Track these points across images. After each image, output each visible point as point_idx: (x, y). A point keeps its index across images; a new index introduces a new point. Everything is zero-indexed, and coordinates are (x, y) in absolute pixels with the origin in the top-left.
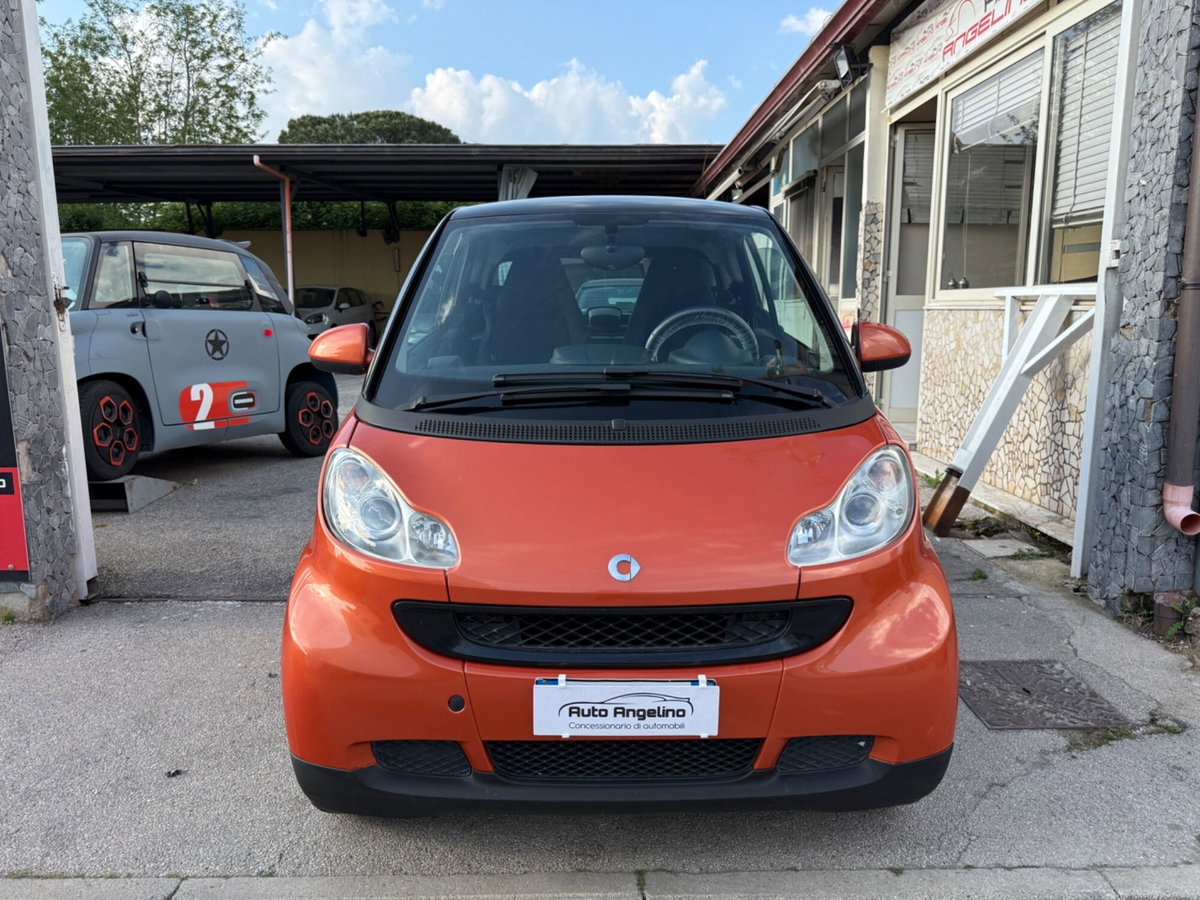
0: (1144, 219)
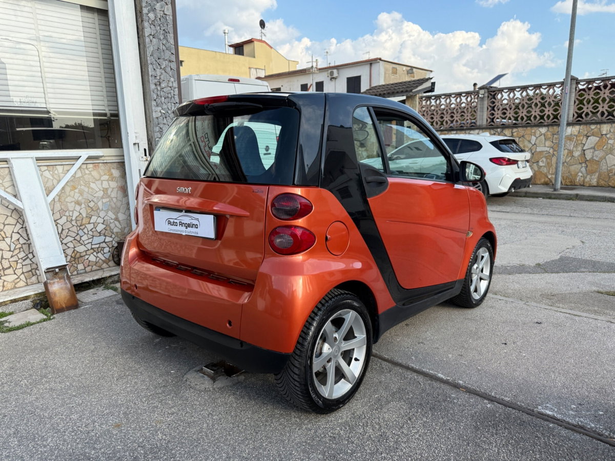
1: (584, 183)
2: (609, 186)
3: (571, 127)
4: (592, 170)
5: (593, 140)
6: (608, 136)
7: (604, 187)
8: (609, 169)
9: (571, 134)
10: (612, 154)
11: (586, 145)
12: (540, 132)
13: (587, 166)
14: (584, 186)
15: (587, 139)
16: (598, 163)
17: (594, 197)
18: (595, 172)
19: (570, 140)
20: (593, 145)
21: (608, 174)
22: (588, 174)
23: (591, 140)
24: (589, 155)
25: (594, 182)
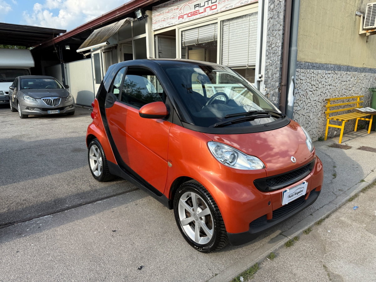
0: (272, 70)
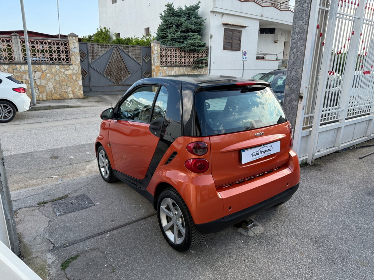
1: (39, 98)
2: (53, 99)
3: (24, 65)
4: (42, 91)
5: (38, 74)
6: (46, 72)
7: (50, 100)
8: (51, 90)
9: (25, 70)
10: (50, 82)
11: (35, 76)
12: (4, 68)
13: (39, 89)
14: (40, 100)
15: (35, 73)
16: (44, 87)
17: (59, 106)
18: (44, 92)
19: (25, 74)
20: (39, 77)
21: (51, 93)
22: (40, 94)
23: (37, 74)
24: (38, 83)
25: (45, 98)
